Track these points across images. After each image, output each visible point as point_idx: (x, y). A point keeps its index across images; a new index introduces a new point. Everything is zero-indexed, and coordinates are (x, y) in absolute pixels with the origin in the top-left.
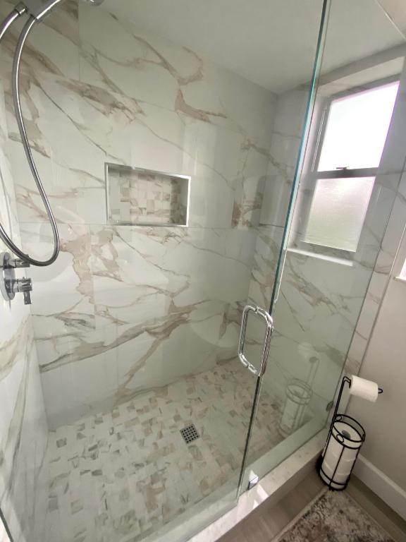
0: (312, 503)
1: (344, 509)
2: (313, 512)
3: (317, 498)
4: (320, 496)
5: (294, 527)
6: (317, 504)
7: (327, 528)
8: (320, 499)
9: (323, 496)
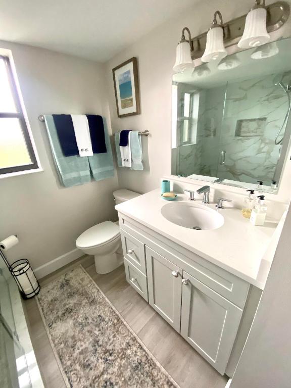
0: (39, 306)
1: (48, 290)
2: (43, 306)
3: (38, 303)
4: (38, 301)
5: (46, 318)
6: (40, 303)
7: (52, 301)
8: (39, 301)
9: (39, 299)
